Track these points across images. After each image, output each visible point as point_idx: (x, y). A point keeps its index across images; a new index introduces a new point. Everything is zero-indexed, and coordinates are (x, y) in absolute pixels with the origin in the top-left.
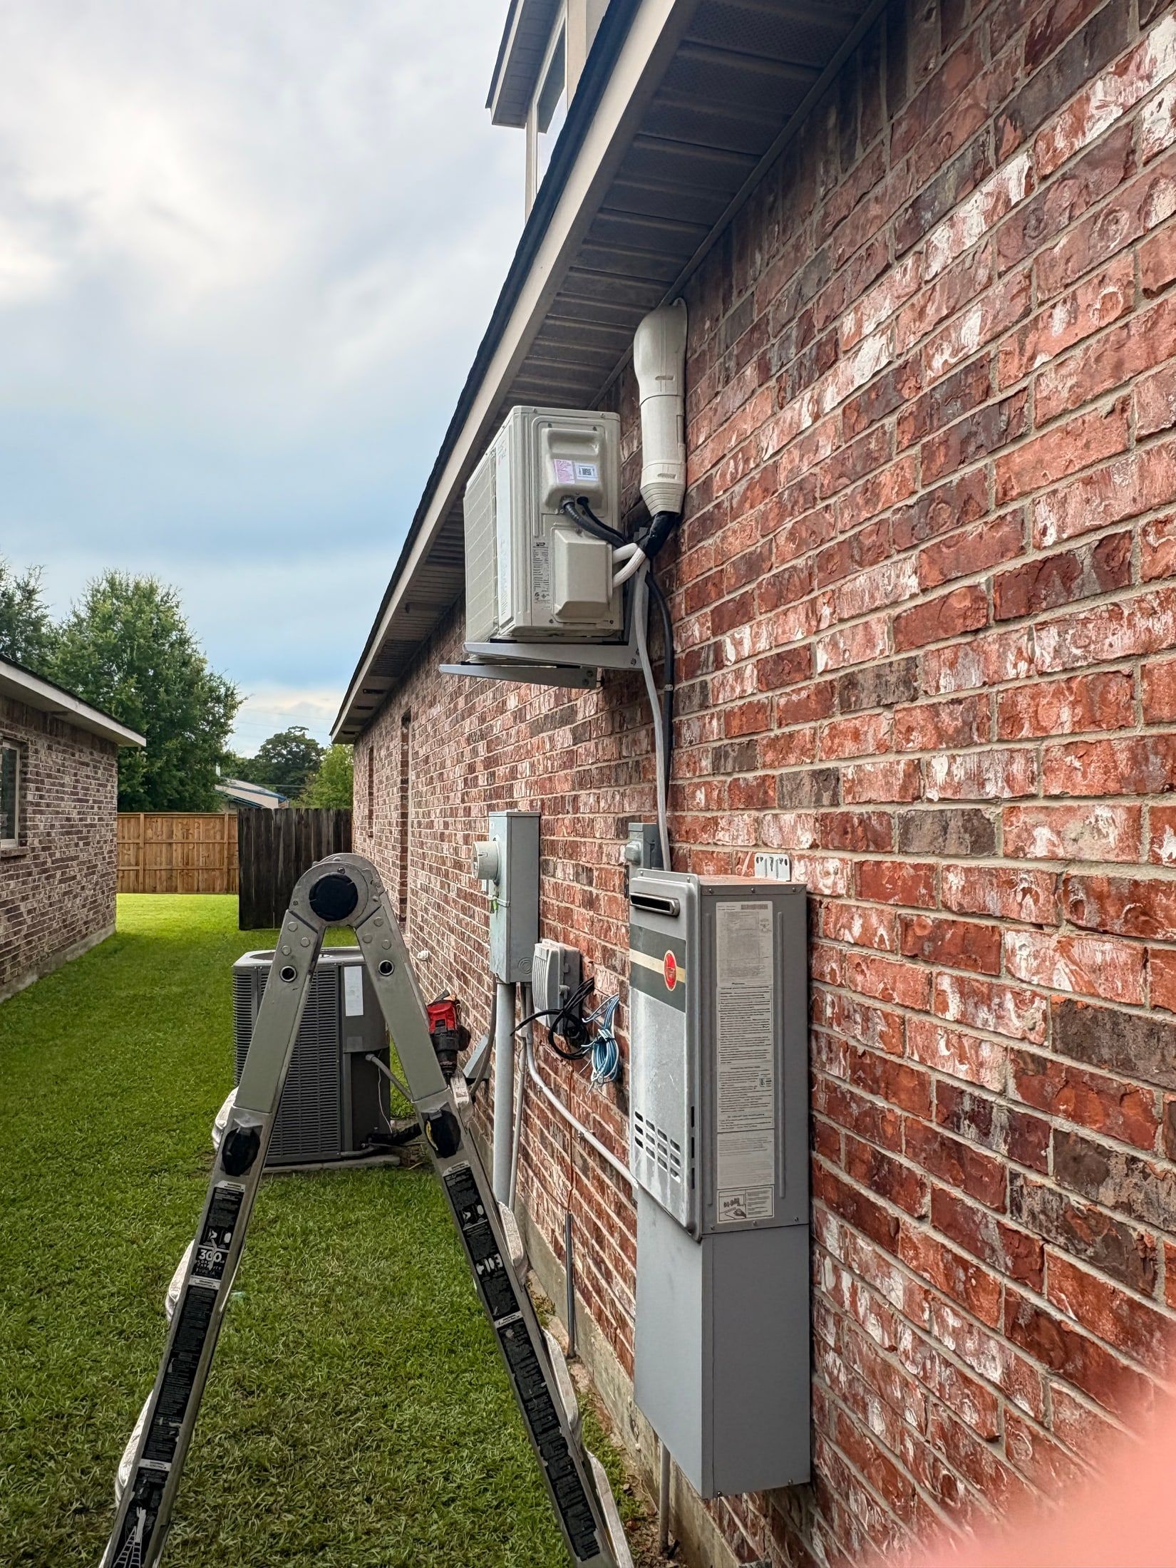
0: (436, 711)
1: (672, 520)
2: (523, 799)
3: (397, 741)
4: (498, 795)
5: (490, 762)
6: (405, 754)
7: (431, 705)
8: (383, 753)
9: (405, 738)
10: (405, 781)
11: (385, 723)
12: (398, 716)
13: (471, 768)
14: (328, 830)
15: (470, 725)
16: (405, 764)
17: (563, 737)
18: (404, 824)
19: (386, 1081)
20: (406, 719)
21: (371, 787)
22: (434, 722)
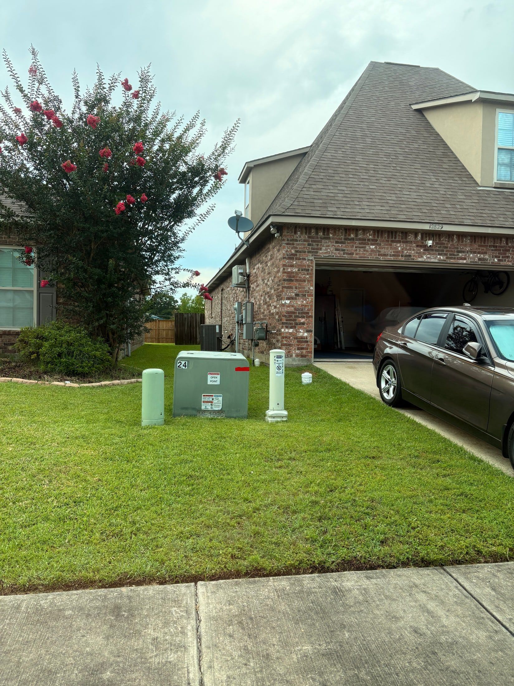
0: (229, 289)
1: (249, 275)
2: (240, 300)
3: (220, 295)
4: (237, 301)
5: (236, 297)
6: (222, 297)
7: (228, 288)
8: (216, 297)
9: (222, 294)
10: (222, 303)
11: (216, 291)
12: (220, 289)
13: (234, 298)
14: (198, 319)
15: (234, 292)
16: (222, 299)
17: (243, 293)
18: (222, 312)
19: (222, 341)
20: (222, 290)
21: (212, 306)
22: (228, 291)
